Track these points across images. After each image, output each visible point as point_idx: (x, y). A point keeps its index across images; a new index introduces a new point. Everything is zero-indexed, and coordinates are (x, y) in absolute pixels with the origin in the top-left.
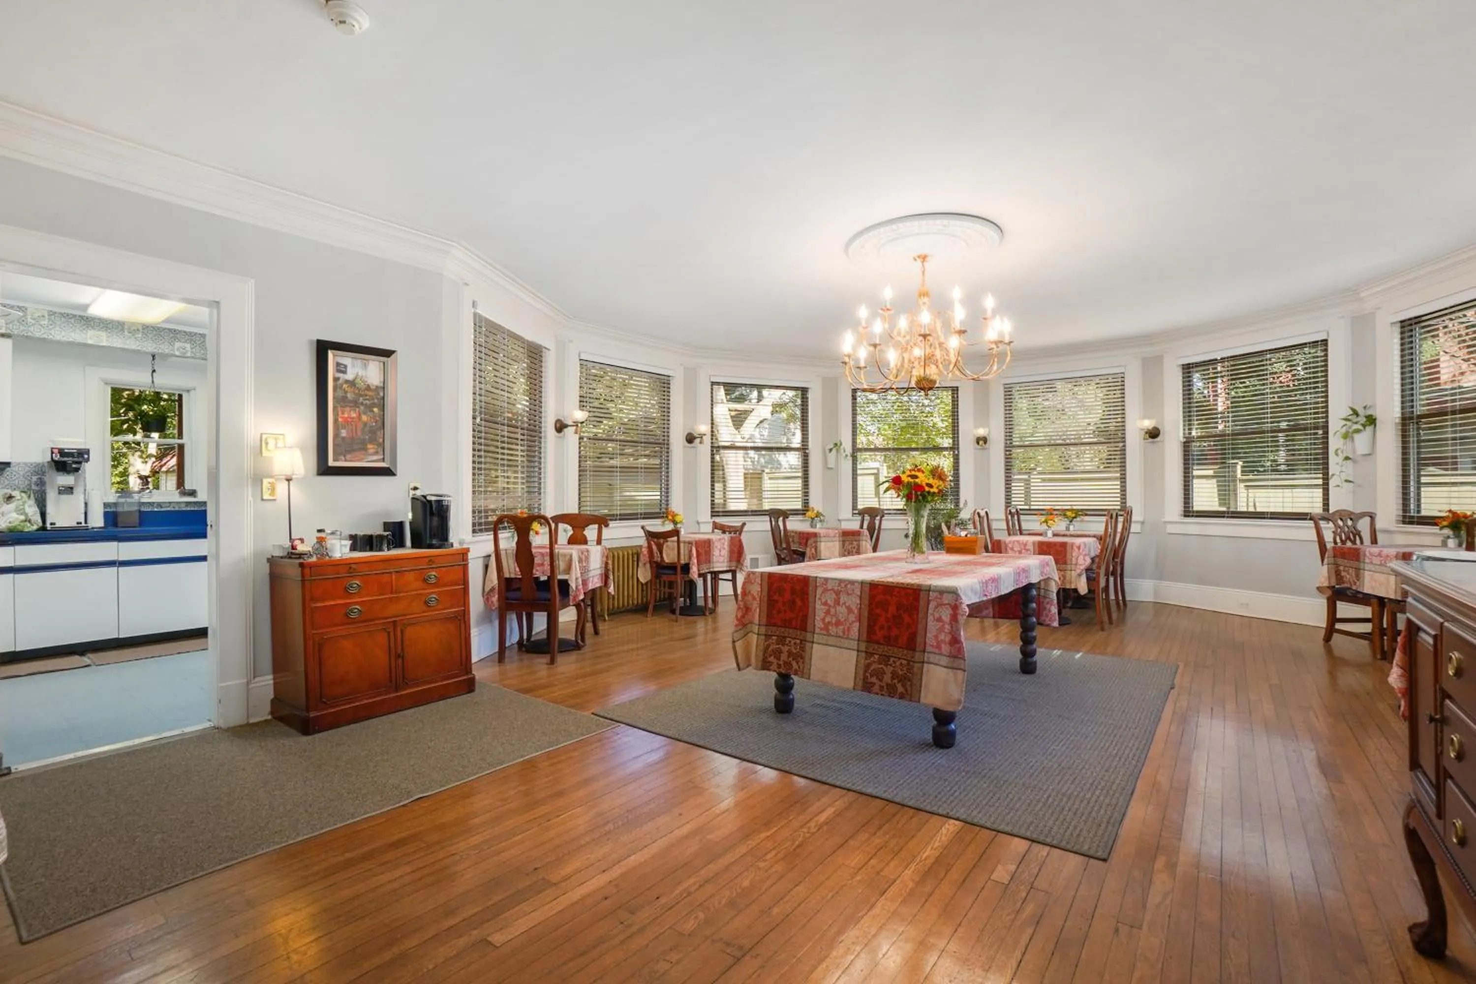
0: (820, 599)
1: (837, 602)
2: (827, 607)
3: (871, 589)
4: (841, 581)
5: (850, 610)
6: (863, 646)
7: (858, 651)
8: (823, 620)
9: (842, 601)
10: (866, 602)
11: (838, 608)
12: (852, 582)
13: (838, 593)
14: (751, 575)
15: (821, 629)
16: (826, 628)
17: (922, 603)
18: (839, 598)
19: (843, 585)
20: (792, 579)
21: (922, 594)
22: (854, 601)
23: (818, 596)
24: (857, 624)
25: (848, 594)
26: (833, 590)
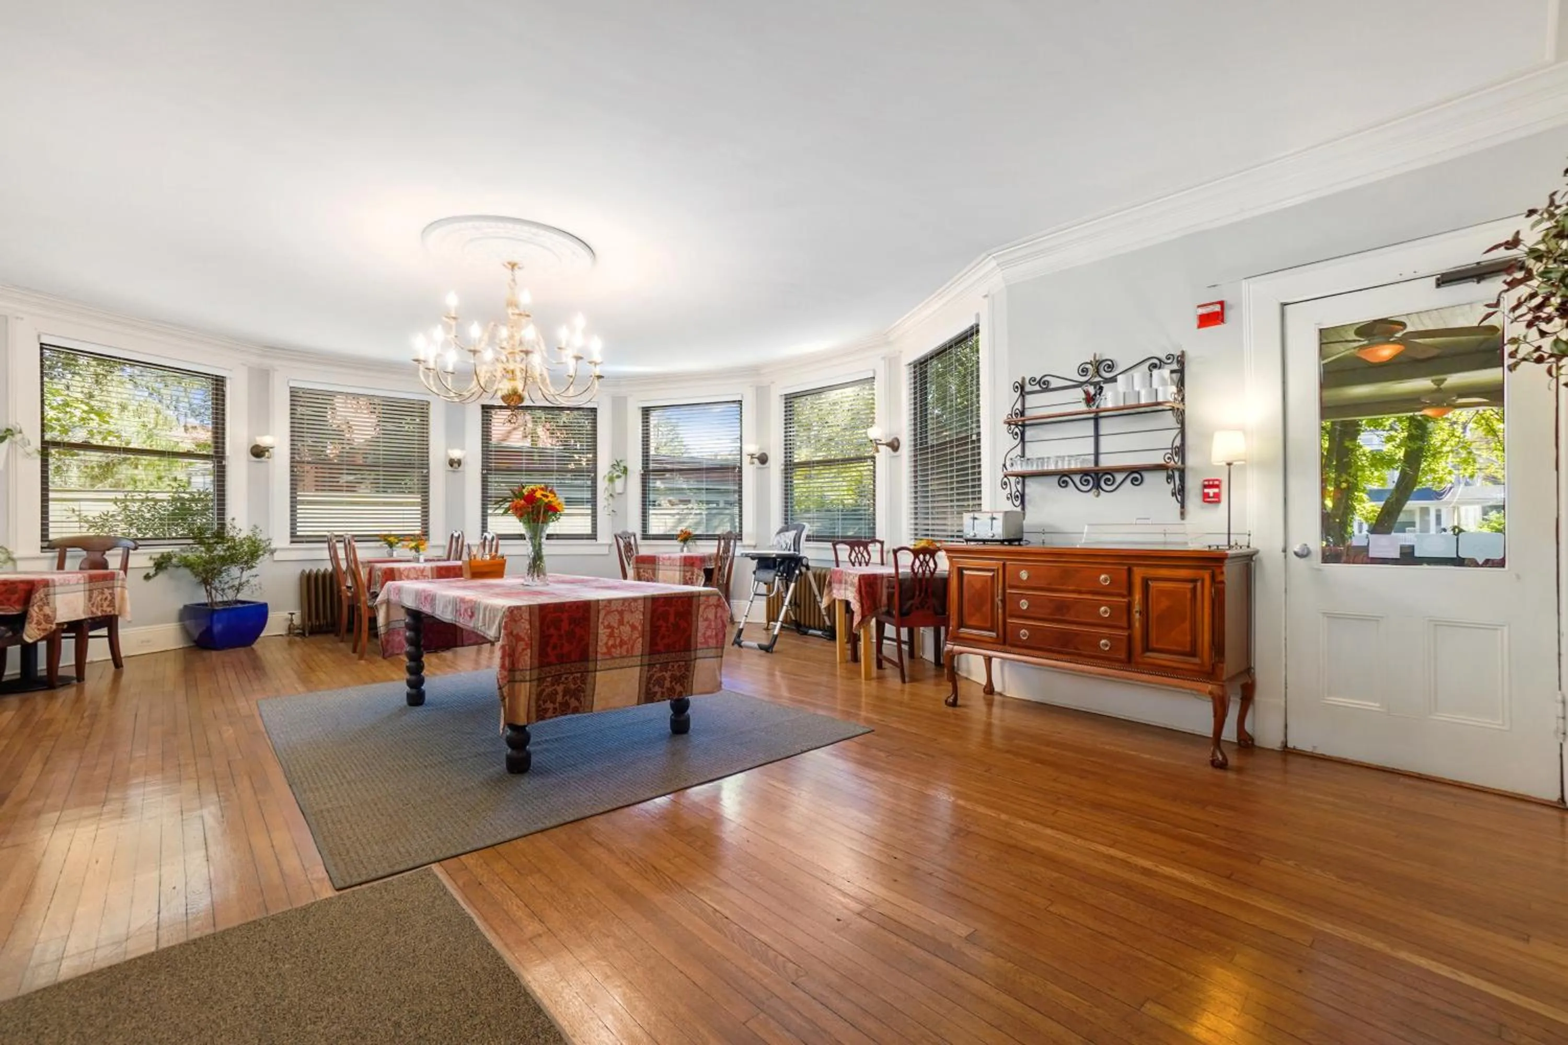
0: (602, 623)
1: (621, 622)
2: (609, 630)
3: (653, 604)
4: (624, 600)
5: (633, 627)
6: (646, 659)
7: (641, 665)
8: (606, 644)
9: (625, 620)
10: (649, 616)
11: (622, 628)
12: (635, 599)
13: (621, 613)
14: (515, 612)
15: (604, 654)
16: (609, 652)
17: (694, 607)
18: (623, 618)
19: (626, 604)
20: (570, 607)
21: (695, 600)
22: (637, 618)
23: (600, 620)
24: (640, 639)
25: (632, 612)
26: (617, 610)
